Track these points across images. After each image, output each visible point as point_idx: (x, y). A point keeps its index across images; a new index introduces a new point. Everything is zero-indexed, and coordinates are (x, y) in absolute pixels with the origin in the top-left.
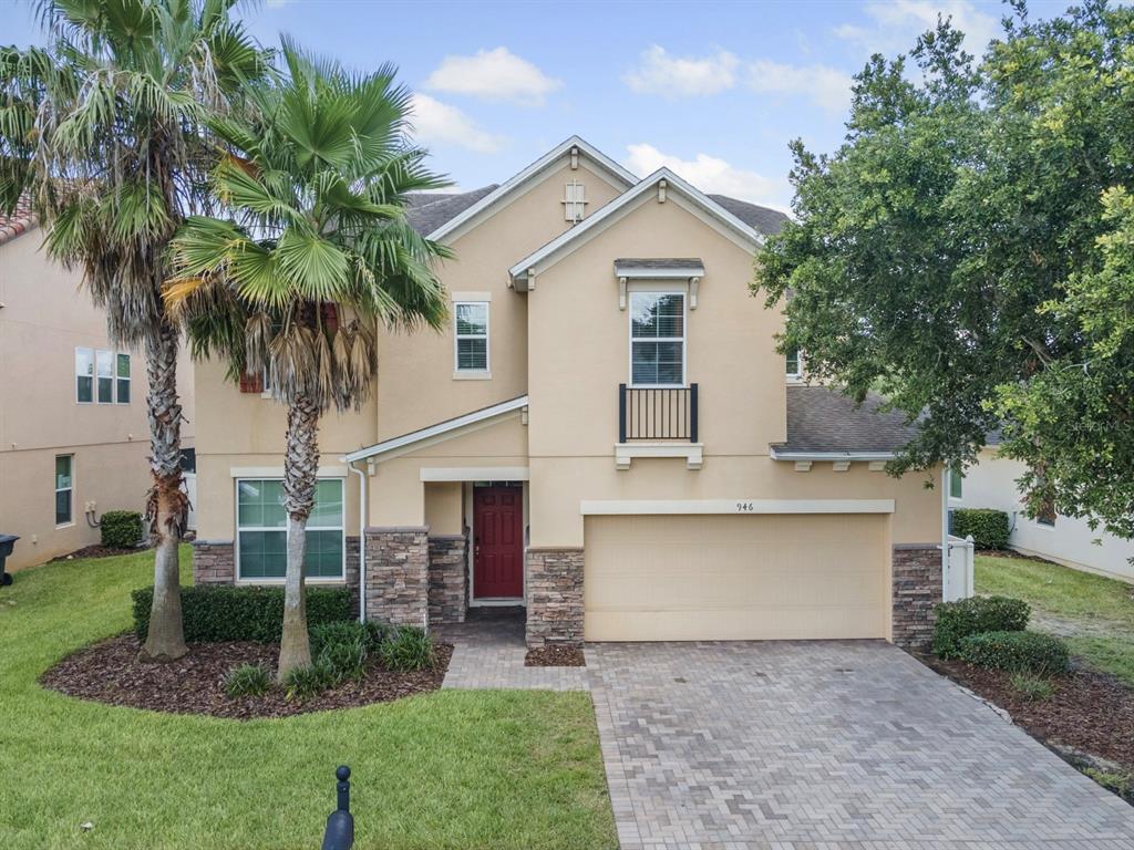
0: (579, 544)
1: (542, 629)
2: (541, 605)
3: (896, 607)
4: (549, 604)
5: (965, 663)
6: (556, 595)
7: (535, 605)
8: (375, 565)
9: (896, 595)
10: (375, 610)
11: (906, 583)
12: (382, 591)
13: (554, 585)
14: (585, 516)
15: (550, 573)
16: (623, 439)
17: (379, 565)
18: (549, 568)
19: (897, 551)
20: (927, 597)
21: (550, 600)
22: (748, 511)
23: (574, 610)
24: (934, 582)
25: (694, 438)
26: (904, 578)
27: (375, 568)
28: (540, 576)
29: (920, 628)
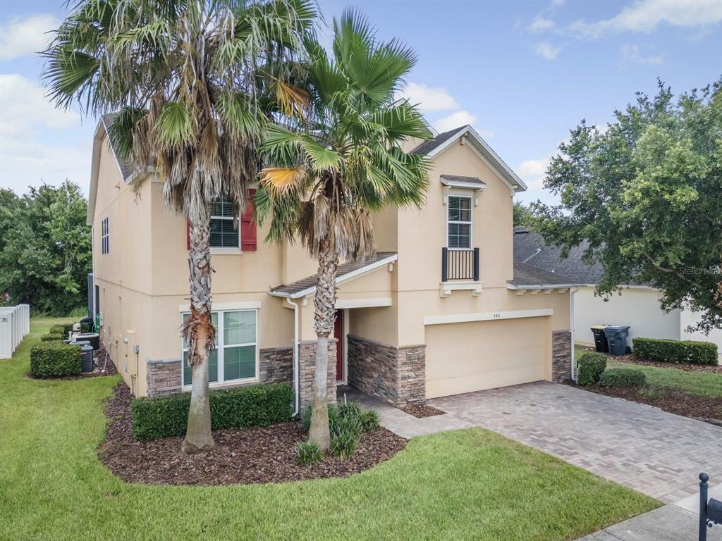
0: (422, 343)
1: (406, 395)
2: (405, 381)
3: (554, 363)
4: (409, 380)
5: (605, 386)
6: (412, 374)
7: (402, 381)
8: (307, 366)
9: (554, 357)
10: (306, 396)
11: (558, 351)
12: (310, 383)
13: (411, 368)
14: (426, 326)
15: (410, 361)
16: (444, 278)
17: (309, 365)
18: (409, 358)
19: (555, 334)
20: (564, 356)
21: (409, 377)
22: (498, 318)
23: (421, 382)
24: (567, 349)
25: (476, 277)
26: (557, 348)
27: (307, 368)
28: (405, 364)
29: (563, 372)
